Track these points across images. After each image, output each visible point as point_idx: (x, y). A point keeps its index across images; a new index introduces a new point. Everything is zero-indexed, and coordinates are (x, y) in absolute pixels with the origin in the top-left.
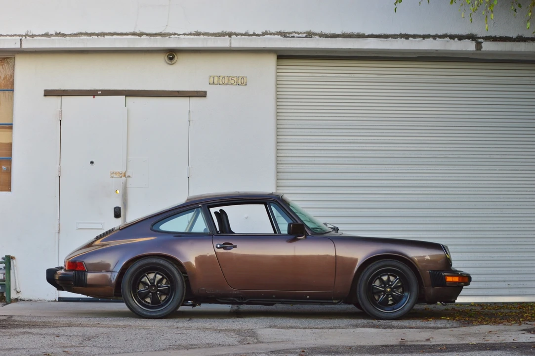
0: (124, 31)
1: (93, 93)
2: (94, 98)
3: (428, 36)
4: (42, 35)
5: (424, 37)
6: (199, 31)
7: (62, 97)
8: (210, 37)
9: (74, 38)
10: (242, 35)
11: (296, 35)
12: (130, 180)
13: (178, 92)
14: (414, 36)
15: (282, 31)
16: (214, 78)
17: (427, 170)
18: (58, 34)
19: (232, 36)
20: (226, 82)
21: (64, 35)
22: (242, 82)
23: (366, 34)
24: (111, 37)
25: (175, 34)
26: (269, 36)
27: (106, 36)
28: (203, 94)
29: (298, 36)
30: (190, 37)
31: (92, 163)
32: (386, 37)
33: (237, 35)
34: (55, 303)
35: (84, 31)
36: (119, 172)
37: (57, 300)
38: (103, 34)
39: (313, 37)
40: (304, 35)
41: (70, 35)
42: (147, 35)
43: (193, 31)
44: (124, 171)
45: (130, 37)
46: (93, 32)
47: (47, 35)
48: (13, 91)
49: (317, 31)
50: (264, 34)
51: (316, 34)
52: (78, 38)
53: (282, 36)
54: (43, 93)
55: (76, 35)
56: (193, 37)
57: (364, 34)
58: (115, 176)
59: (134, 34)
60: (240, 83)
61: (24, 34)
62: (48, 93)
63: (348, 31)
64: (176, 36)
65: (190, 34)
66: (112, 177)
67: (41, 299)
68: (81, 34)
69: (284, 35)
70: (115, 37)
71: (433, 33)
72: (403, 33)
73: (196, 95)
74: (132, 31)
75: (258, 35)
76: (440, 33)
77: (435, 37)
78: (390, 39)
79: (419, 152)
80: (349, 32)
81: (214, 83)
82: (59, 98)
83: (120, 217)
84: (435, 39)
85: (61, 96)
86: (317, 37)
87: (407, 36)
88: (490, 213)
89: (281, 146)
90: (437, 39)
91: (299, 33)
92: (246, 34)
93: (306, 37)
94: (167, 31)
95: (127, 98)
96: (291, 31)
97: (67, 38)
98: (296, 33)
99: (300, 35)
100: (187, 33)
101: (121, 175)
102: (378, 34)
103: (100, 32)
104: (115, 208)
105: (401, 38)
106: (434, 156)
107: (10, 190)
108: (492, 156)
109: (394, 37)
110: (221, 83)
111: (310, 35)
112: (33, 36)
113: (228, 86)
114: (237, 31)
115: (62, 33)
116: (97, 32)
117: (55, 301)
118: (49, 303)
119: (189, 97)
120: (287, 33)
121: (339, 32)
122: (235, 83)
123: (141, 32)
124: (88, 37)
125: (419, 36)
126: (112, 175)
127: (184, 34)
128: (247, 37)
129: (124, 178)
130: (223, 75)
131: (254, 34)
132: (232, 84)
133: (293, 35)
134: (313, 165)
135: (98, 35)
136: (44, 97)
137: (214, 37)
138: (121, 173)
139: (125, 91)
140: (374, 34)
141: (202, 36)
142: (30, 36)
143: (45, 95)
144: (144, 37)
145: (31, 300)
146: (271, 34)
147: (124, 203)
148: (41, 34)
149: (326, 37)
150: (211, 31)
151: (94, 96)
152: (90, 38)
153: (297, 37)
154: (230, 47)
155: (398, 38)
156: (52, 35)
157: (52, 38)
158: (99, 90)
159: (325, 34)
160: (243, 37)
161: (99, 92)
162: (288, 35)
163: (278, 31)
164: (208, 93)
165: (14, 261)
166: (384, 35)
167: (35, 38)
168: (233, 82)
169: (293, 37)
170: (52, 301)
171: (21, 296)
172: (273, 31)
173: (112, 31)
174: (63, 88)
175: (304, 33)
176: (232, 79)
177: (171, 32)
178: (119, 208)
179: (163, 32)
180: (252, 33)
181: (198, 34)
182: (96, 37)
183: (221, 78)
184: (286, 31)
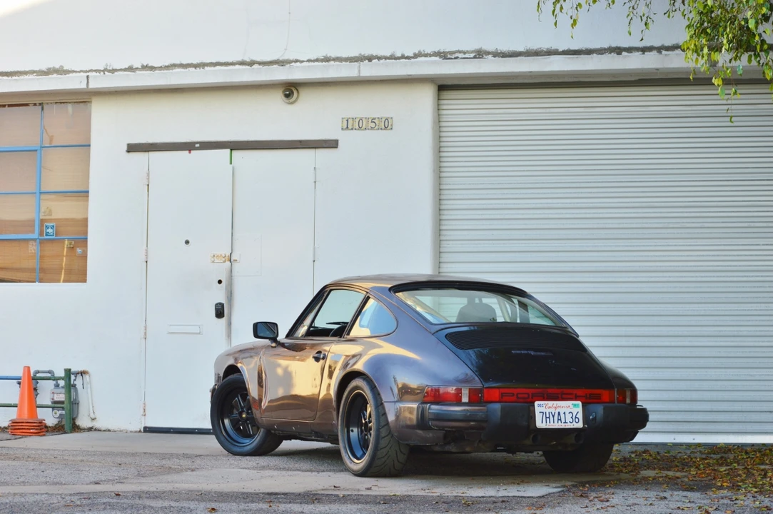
0: (230, 60)
1: (189, 147)
2: (190, 153)
3: (650, 49)
4: (125, 70)
5: (644, 50)
6: (328, 56)
7: (151, 153)
8: (344, 63)
9: (165, 71)
10: (386, 58)
11: (461, 55)
12: (236, 266)
13: (300, 141)
14: (630, 50)
15: (442, 51)
16: (347, 120)
17: (655, 246)
18: (145, 68)
19: (374, 61)
20: (364, 127)
21: (152, 68)
22: (387, 125)
23: (561, 50)
24: (212, 68)
25: (296, 61)
26: (423, 59)
27: (206, 67)
28: (332, 144)
29: (464, 56)
30: (316, 63)
31: (187, 242)
32: (589, 52)
33: (379, 58)
34: (140, 434)
35: (178, 62)
36: (221, 255)
37: (142, 430)
38: (202, 65)
39: (485, 56)
40: (472, 55)
41: (160, 68)
42: (260, 63)
43: (321, 55)
44: (228, 254)
45: (237, 67)
46: (190, 62)
47: (131, 69)
48: (89, 146)
49: (491, 48)
50: (416, 56)
51: (488, 53)
52: (171, 71)
53: (441, 57)
54: (125, 148)
55: (167, 67)
56: (320, 63)
57: (558, 50)
58: (216, 261)
59: (242, 63)
60: (383, 127)
61: (103, 69)
62: (132, 148)
63: (535, 46)
64: (298, 64)
65: (317, 60)
66: (213, 262)
67: (122, 429)
68: (174, 66)
69: (444, 55)
70: (218, 67)
71: (657, 44)
72: (614, 45)
73: (324, 145)
74: (240, 59)
75: (408, 58)
76: (667, 44)
77: (659, 49)
78: (595, 55)
79: (645, 221)
80: (535, 48)
81: (347, 127)
82: (146, 154)
83: (223, 316)
84: (660, 53)
85: (149, 151)
86: (490, 57)
87: (618, 51)
88: (748, 310)
89: (446, 215)
90: (664, 52)
91: (465, 53)
92: (393, 57)
93: (475, 57)
94: (286, 57)
95: (234, 152)
96: (454, 50)
97: (157, 71)
98: (460, 52)
99: (467, 56)
100: (312, 59)
101: (224, 259)
102: (577, 48)
103: (199, 62)
104: (217, 304)
105: (610, 53)
106: (666, 225)
107: (85, 281)
108: (752, 225)
109: (600, 51)
110: (357, 127)
111: (480, 54)
112: (113, 71)
113: (367, 131)
114: (380, 53)
115: (150, 65)
116: (195, 62)
117: (140, 431)
118: (132, 434)
119: (315, 148)
120: (448, 52)
121: (521, 49)
122: (377, 127)
123: (252, 60)
124: (182, 70)
125: (637, 49)
126: (213, 259)
127: (309, 61)
128: (393, 61)
129: (228, 263)
130: (360, 116)
131: (403, 57)
132: (372, 128)
133: (456, 55)
134: (491, 242)
135: (195, 66)
136: (127, 154)
137: (348, 63)
138: (224, 256)
139: (231, 142)
140: (572, 48)
141: (332, 63)
142: (109, 71)
143: (128, 151)
144: (256, 66)
145: (109, 431)
146: (426, 55)
147: (228, 297)
148: (123, 68)
149: (503, 57)
150: (344, 55)
151: (190, 151)
152: (186, 70)
153: (462, 58)
154: (359, 76)
155: (605, 53)
156: (137, 68)
157: (138, 72)
158: (197, 143)
159: (501, 53)
160: (388, 61)
161: (197, 145)
162: (449, 56)
163: (436, 50)
164: (339, 142)
165: (87, 376)
166: (587, 50)
167: (116, 73)
168: (373, 125)
169: (456, 58)
170: (135, 432)
171: (97, 425)
172: (429, 51)
173: (214, 61)
174: (151, 141)
175: (472, 52)
176: (372, 122)
177: (291, 58)
178: (222, 305)
179: (281, 59)
180: (400, 55)
181: (327, 59)
182: (194, 69)
183: (357, 120)
184: (447, 51)
